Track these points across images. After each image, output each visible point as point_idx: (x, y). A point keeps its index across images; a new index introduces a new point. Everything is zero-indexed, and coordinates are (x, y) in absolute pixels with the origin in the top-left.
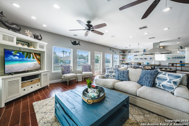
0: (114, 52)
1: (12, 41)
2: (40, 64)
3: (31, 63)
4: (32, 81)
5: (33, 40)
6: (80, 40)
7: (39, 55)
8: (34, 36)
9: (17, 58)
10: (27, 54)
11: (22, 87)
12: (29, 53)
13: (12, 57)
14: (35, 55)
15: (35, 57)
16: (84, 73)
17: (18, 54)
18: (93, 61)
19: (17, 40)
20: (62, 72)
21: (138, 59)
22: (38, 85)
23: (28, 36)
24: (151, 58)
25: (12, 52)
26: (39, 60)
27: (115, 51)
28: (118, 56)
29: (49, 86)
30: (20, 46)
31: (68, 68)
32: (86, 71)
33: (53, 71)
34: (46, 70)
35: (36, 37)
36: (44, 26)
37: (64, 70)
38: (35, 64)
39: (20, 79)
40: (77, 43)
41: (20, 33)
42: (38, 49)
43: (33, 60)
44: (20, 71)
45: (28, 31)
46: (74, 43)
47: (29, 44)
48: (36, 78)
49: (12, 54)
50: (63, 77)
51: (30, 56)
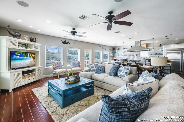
0: (104, 49)
1: (16, 45)
2: (35, 61)
3: (28, 61)
4: (29, 75)
5: (29, 42)
6: (69, 40)
7: (34, 54)
8: (31, 39)
9: (18, 57)
10: (26, 54)
11: (23, 79)
12: (27, 53)
13: (15, 56)
14: (31, 54)
15: (31, 56)
16: (73, 69)
17: (19, 55)
18: (82, 58)
19: (19, 44)
20: (54, 67)
21: (126, 55)
22: (34, 78)
23: (26, 40)
24: (137, 55)
25: (16, 53)
26: (34, 58)
27: (104, 47)
28: (109, 52)
29: (42, 79)
30: (20, 48)
31: (59, 64)
32: (76, 67)
33: (46, 67)
34: (39, 67)
35: (32, 40)
36: (39, 31)
37: (55, 66)
38: (31, 62)
39: (21, 73)
40: (67, 42)
41: (20, 39)
42: (33, 49)
43: (29, 58)
44: (21, 67)
45: (26, 36)
46: (65, 43)
47: (26, 46)
48: (32, 72)
49: (15, 54)
50: (54, 72)
51: (28, 55)
